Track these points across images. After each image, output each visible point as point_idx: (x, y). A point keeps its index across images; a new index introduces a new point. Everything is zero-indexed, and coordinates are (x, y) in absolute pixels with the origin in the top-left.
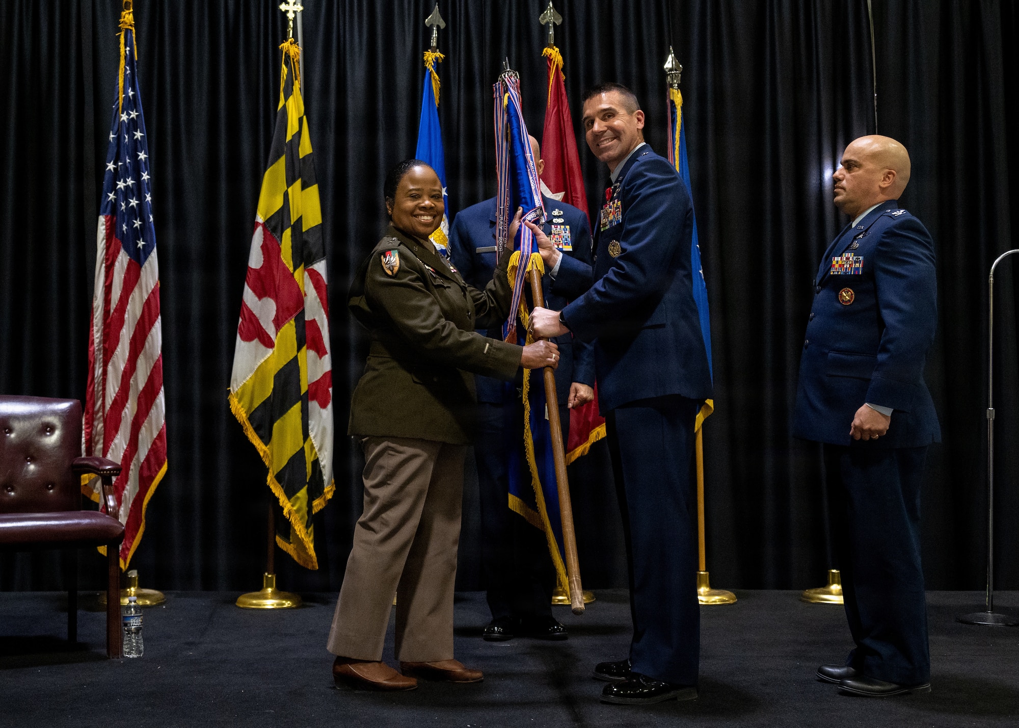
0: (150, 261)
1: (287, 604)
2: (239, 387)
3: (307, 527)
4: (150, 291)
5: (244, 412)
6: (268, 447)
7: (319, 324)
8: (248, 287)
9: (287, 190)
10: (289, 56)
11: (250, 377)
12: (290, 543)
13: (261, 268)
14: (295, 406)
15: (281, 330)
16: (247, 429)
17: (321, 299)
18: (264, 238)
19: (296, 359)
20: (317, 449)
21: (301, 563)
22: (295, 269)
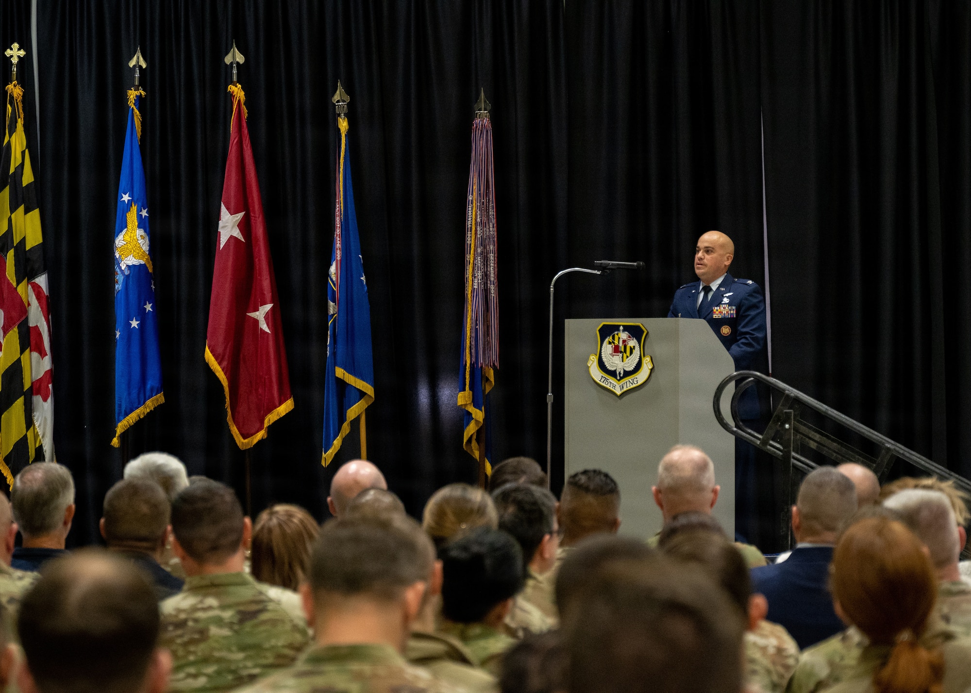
7: (41, 330)
9: (10, 216)
10: (13, 97)
14: (18, 400)
15: (8, 336)
17: (42, 308)
19: (19, 359)
20: (41, 437)
22: (18, 284)
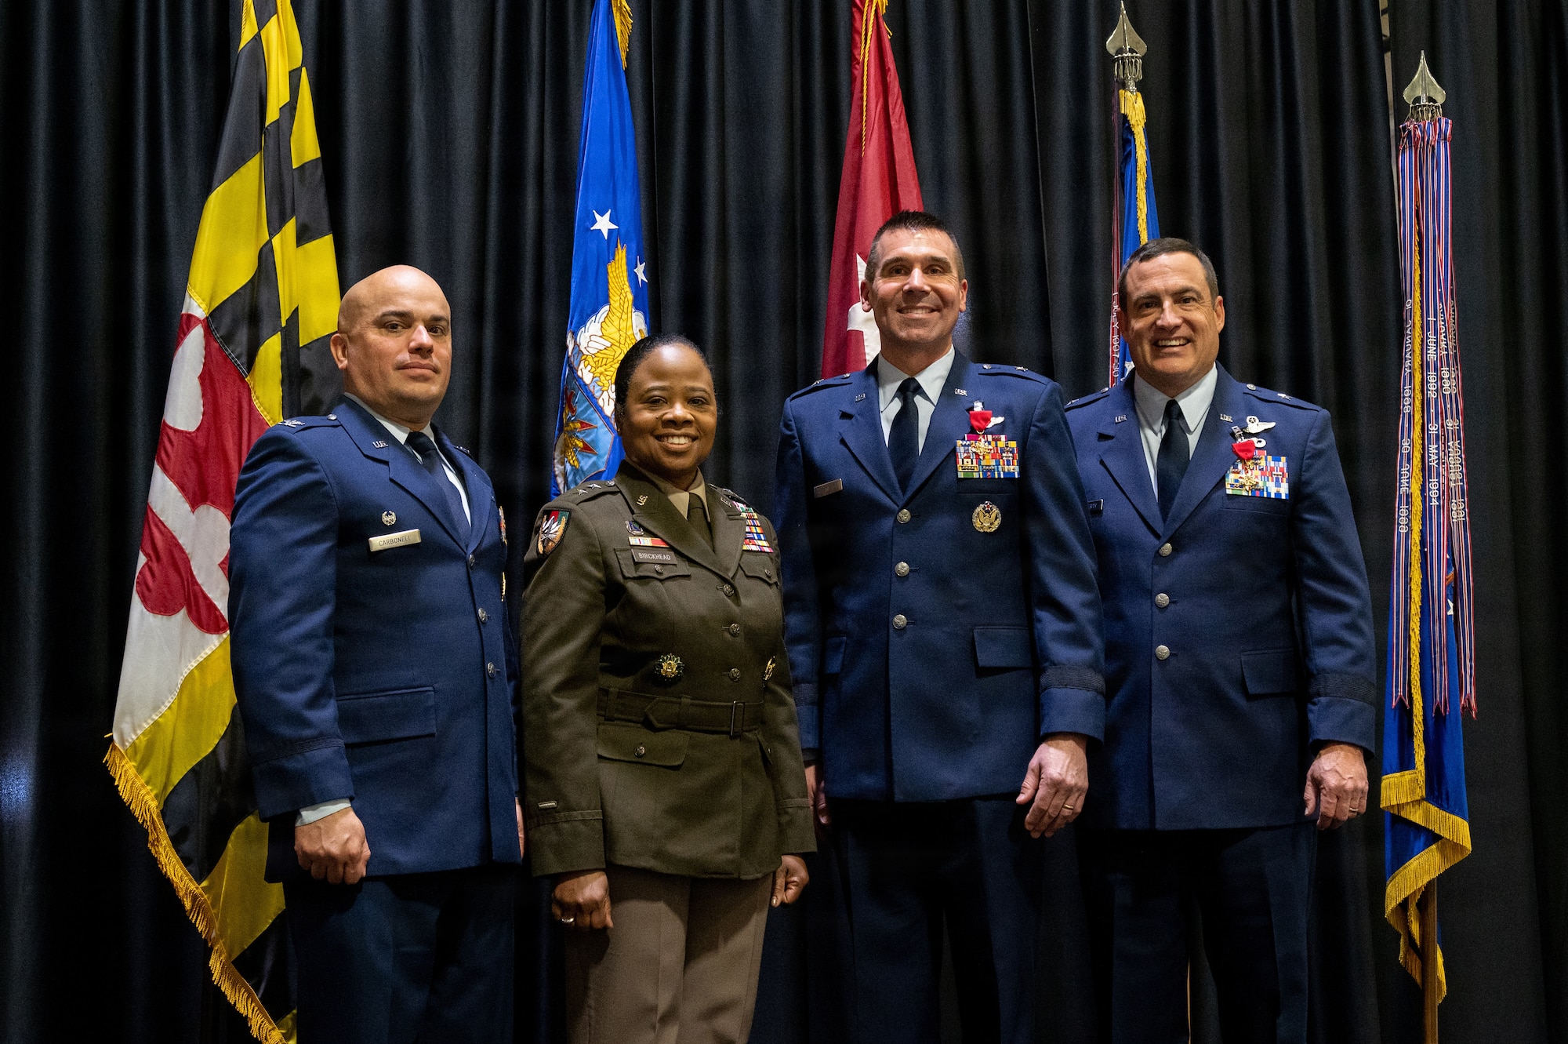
2: (139, 732)
5: (153, 794)
6: (204, 884)
8: (164, 475)
9: (269, 242)
11: (167, 702)
13: (198, 429)
16: (157, 839)
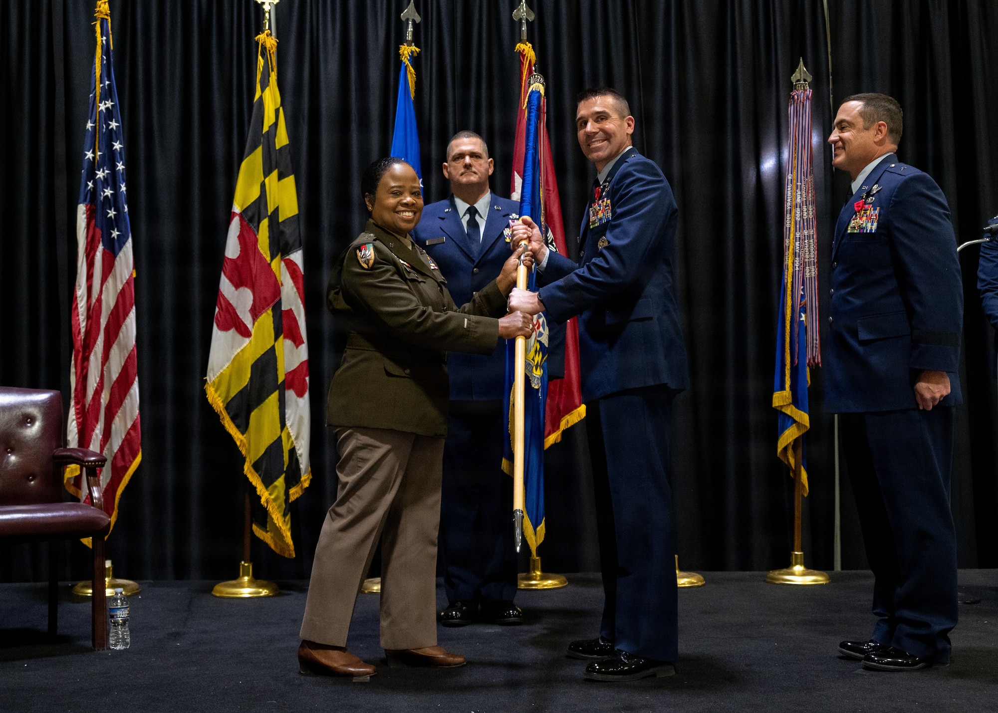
0: (124, 251)
1: (264, 592)
2: (216, 377)
3: (284, 515)
4: (125, 281)
5: (221, 401)
6: (245, 436)
7: (295, 314)
8: (225, 277)
9: (264, 181)
10: (266, 48)
11: (226, 366)
12: (267, 532)
13: (238, 257)
14: (273, 395)
15: (258, 320)
16: (223, 418)
17: (298, 289)
18: (241, 229)
19: (273, 349)
20: (293, 438)
21: (277, 551)
22: (272, 259)
